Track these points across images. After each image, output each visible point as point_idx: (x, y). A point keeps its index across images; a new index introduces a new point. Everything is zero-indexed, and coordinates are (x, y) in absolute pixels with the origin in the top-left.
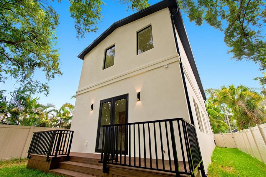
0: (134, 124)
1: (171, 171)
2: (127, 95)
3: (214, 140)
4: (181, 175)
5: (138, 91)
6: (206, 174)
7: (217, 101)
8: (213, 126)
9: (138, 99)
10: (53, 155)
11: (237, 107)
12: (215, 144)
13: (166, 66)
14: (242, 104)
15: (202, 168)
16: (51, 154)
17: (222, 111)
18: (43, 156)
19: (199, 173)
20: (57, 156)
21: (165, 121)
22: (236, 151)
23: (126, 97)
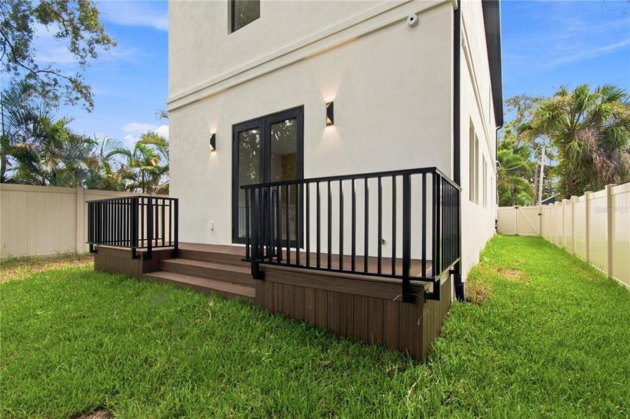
0: (318, 180)
1: (393, 276)
2: (301, 108)
3: (496, 221)
4: (412, 282)
5: (329, 99)
6: (462, 281)
7: (530, 128)
8: (501, 190)
9: (329, 121)
10: (143, 247)
11: (575, 144)
12: (496, 228)
13: (412, 19)
14: (590, 137)
15: (457, 272)
16: (140, 245)
17: (533, 155)
18: (122, 248)
19: (449, 279)
20: (153, 249)
21: (394, 174)
22: (538, 242)
23: (296, 114)
